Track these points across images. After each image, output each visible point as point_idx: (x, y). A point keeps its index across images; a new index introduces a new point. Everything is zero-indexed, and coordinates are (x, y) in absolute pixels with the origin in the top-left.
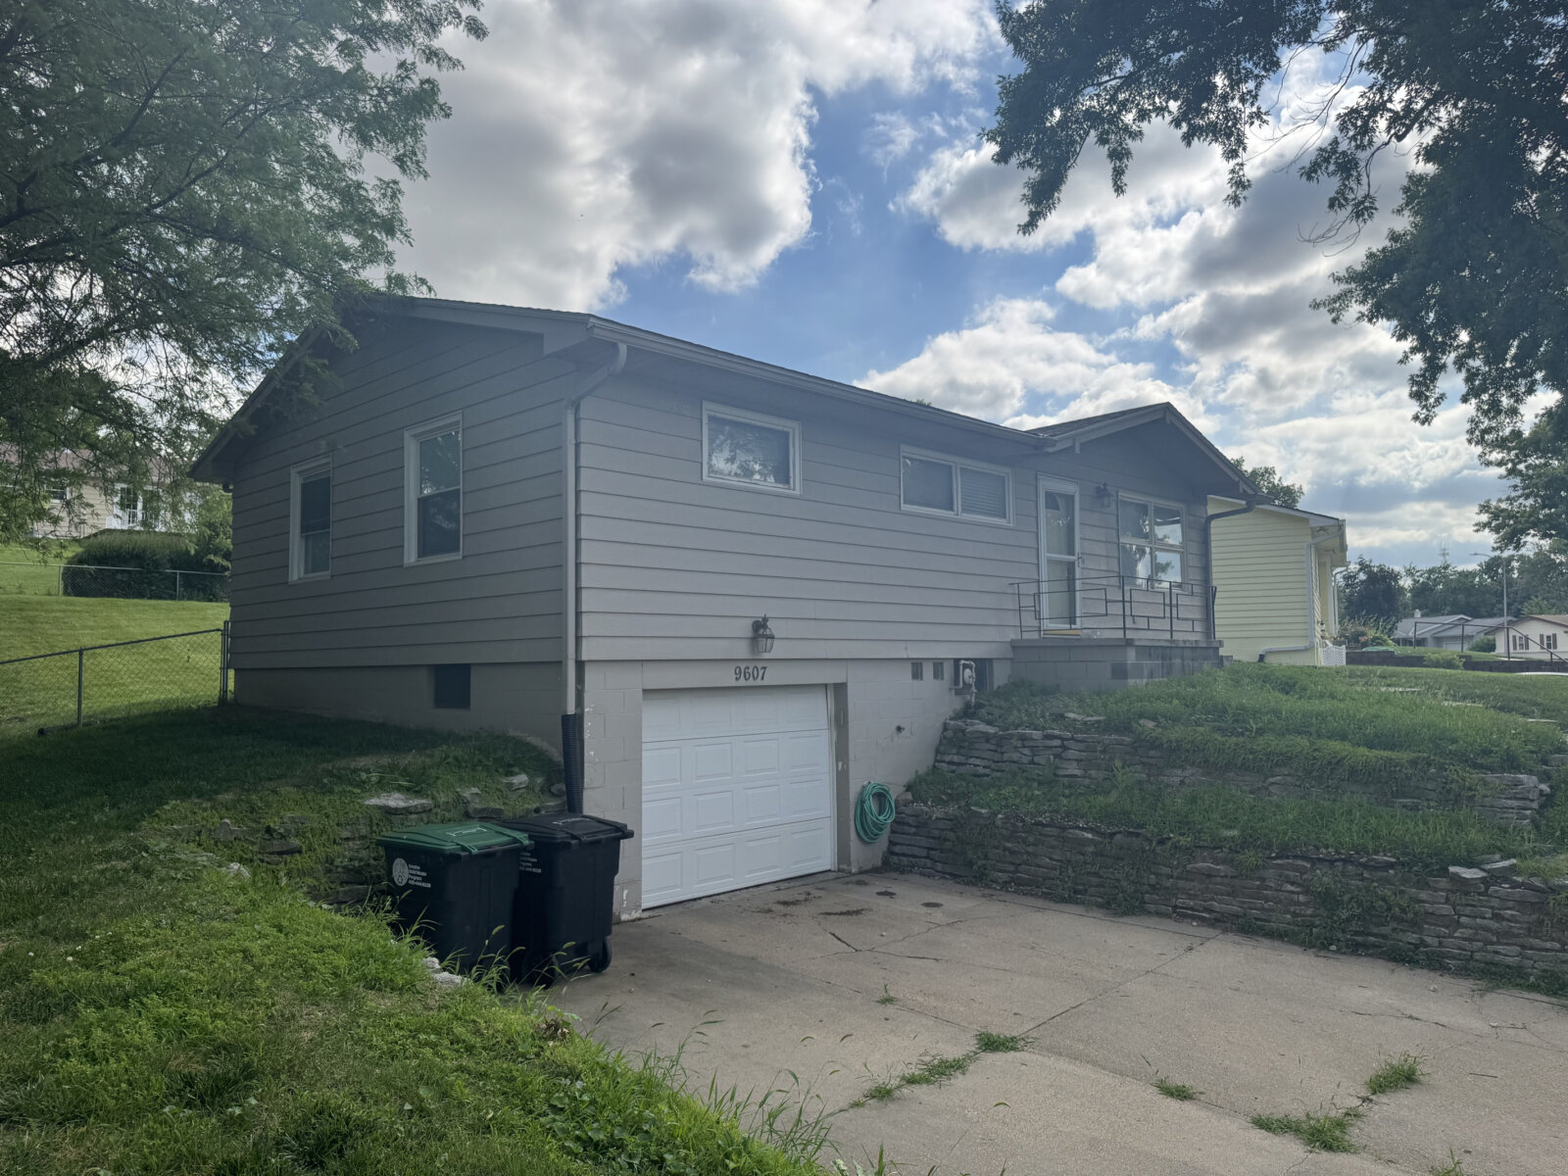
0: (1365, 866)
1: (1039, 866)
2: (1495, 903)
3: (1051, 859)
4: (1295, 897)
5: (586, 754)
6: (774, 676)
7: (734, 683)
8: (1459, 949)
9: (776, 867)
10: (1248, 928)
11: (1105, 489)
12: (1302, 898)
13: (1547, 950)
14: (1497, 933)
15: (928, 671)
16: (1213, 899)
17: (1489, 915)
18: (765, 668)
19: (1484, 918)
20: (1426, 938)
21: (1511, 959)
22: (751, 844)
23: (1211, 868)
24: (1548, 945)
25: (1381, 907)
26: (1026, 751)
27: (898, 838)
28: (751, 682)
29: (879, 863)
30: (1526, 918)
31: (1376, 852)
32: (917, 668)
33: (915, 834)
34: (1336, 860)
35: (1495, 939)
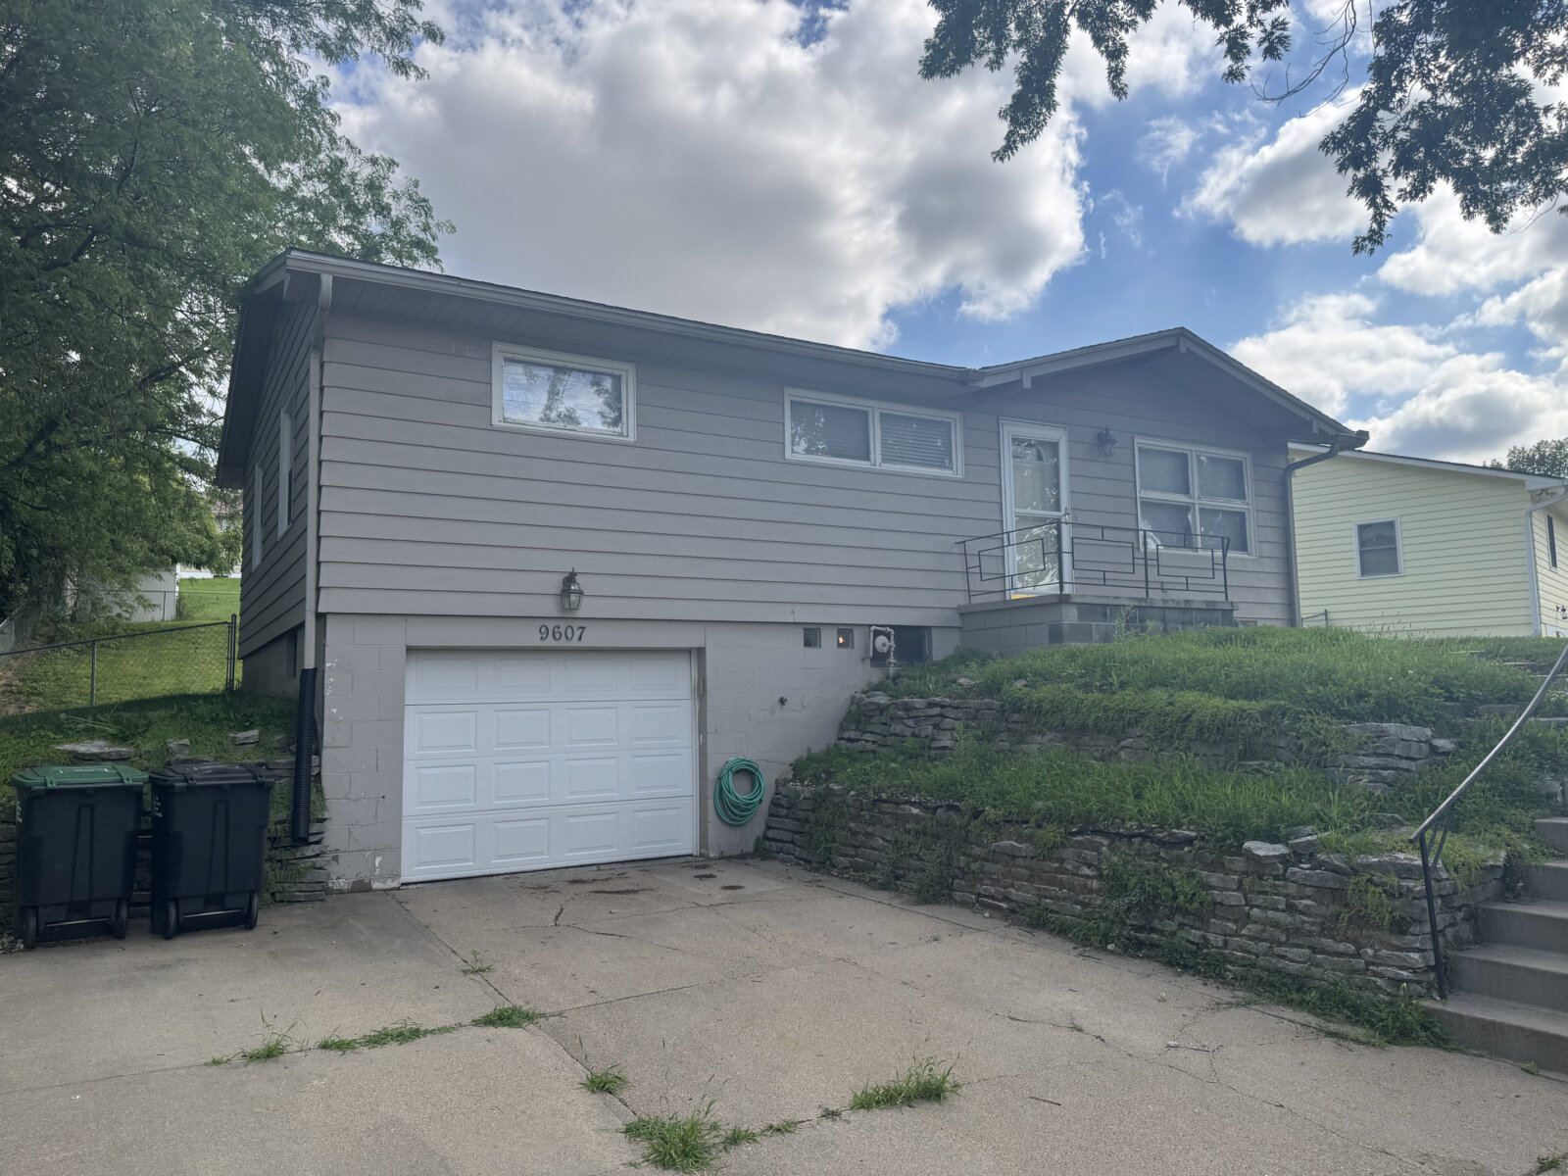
0: (1162, 843)
1: (874, 849)
2: (1292, 889)
3: (884, 839)
4: (1089, 882)
5: (326, 712)
6: (593, 637)
7: (539, 643)
8: (1244, 951)
9: (611, 847)
10: (1036, 920)
11: (1107, 435)
12: (1095, 884)
13: (1340, 954)
14: (1287, 931)
15: (829, 639)
16: (1012, 886)
17: (1282, 906)
18: (583, 628)
19: (1277, 910)
20: (1211, 937)
21: (1297, 966)
22: (572, 820)
23: (1012, 845)
24: (1341, 947)
25: (1166, 894)
26: (910, 723)
27: (775, 822)
28: (563, 643)
29: (750, 848)
30: (1323, 910)
31: (1179, 826)
32: (811, 636)
33: (786, 816)
34: (1135, 836)
35: (1283, 938)
